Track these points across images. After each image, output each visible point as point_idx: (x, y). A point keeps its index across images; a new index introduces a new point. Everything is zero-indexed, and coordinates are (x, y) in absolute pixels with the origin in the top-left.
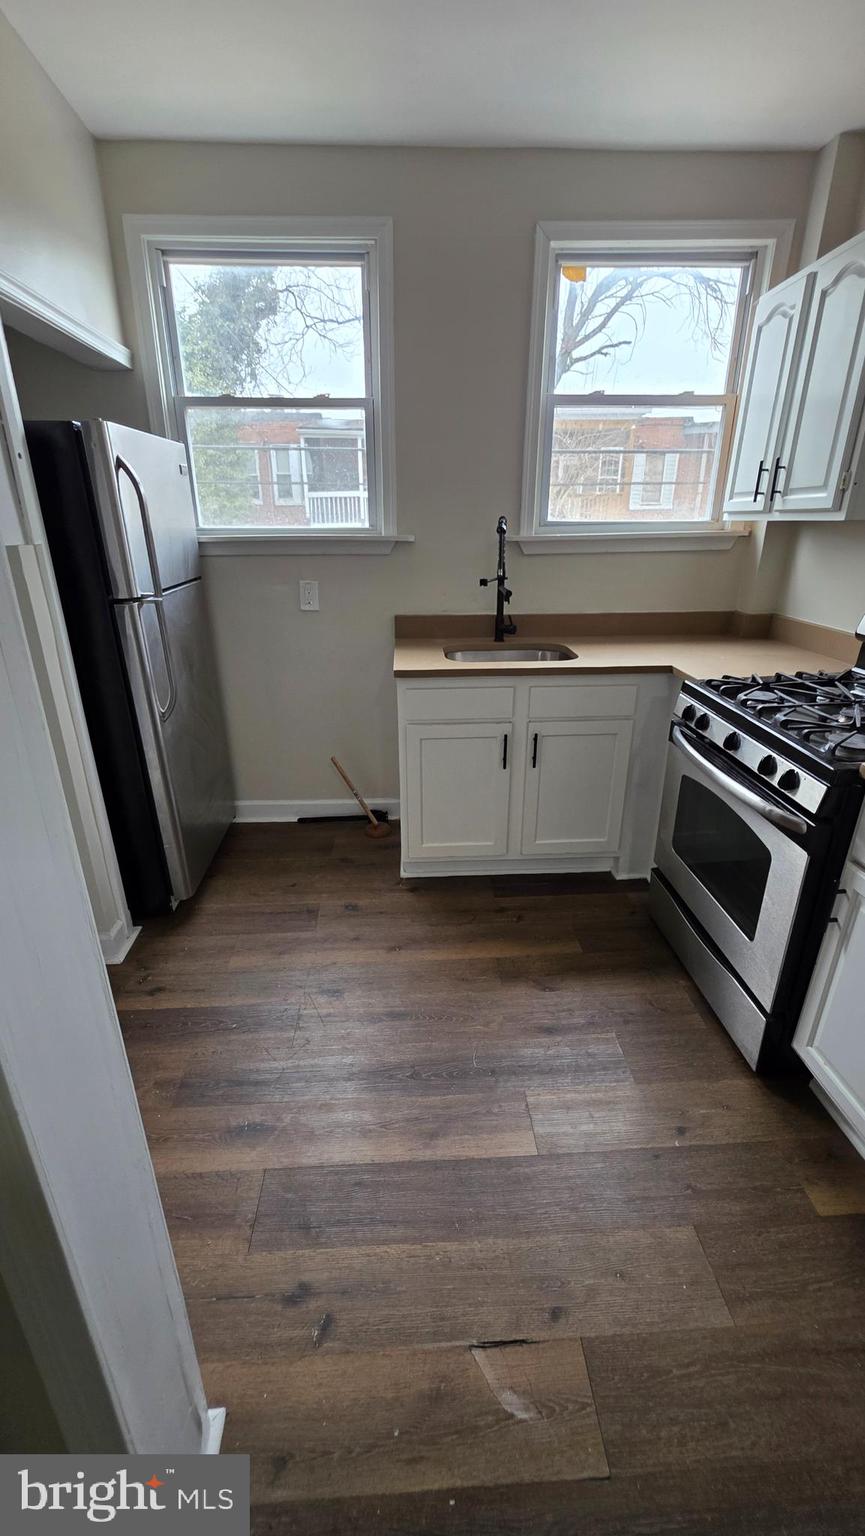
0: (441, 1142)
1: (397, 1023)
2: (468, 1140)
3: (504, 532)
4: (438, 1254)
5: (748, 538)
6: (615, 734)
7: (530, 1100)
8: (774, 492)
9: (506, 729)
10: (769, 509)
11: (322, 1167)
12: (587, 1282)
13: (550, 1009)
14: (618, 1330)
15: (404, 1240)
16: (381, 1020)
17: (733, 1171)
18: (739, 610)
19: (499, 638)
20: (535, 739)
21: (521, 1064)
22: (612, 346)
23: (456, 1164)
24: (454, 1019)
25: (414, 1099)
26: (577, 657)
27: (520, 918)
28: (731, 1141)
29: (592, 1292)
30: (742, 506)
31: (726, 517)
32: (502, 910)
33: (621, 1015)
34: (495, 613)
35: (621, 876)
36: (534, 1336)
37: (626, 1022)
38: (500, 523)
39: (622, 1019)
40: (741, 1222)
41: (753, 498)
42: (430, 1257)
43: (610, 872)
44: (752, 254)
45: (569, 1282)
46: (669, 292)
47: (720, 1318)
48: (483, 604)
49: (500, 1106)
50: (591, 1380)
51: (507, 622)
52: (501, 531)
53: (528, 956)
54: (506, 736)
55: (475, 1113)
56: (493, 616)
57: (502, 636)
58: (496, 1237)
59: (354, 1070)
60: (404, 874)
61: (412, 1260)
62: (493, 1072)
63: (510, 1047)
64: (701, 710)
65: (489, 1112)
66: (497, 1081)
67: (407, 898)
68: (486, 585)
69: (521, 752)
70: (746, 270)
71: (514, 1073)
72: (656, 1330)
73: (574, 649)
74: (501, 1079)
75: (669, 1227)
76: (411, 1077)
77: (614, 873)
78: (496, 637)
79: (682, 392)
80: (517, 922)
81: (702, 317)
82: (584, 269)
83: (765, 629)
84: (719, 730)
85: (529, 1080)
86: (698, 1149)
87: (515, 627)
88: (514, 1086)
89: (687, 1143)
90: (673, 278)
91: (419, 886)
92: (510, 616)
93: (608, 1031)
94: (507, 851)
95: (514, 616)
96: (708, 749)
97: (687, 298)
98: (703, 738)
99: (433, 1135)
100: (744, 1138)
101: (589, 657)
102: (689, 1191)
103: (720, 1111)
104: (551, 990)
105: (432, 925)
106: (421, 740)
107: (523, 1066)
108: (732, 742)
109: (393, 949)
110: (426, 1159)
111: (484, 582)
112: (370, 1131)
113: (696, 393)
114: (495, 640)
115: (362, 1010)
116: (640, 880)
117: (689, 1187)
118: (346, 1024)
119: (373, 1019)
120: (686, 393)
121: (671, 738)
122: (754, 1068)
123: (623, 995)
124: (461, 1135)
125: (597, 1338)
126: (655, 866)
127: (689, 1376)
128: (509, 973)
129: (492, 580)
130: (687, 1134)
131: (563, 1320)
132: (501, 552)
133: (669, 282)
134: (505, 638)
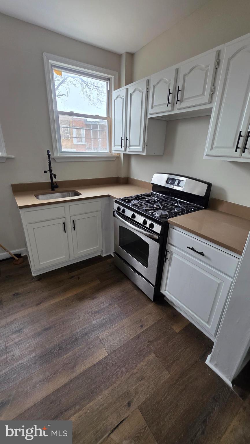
0: (77, 368)
1: (48, 332)
2: (86, 362)
3: (50, 155)
4: (88, 410)
5: (118, 157)
6: (97, 216)
7: (100, 337)
8: (126, 146)
9: (63, 220)
10: (125, 150)
11: (35, 404)
12: (134, 387)
13: (97, 305)
14: (146, 397)
15: (76, 412)
16: (42, 333)
17: (157, 331)
18: (119, 176)
19: (53, 189)
20: (74, 221)
21: (94, 327)
22: (61, 95)
23: (84, 373)
24: (68, 321)
25: (63, 357)
26: (81, 194)
27: (79, 278)
28: (154, 323)
29: (136, 390)
30: (117, 149)
31: (113, 152)
32: (72, 277)
33: (117, 298)
34: (50, 181)
35: (104, 256)
36: (126, 416)
37: (119, 300)
38: (48, 152)
39: (117, 299)
40: (163, 345)
41: (121, 147)
42: (86, 412)
43: (100, 255)
44: (108, 79)
45: (129, 391)
46: (75, 82)
47: (167, 375)
48: (46, 179)
49: (92, 345)
50: (144, 418)
51: (55, 184)
52: (49, 155)
53: (85, 290)
54: (64, 222)
55: (85, 351)
56: (49, 182)
57: (54, 189)
58: (105, 390)
59: (37, 358)
60: (34, 275)
61: (80, 418)
62: (86, 334)
63: (89, 323)
64: (122, 208)
65: (89, 348)
66: (88, 336)
67: (37, 284)
68: (46, 173)
69: (69, 226)
70: (107, 83)
71: (93, 331)
72: (155, 389)
73: (79, 191)
74: (90, 335)
75: (148, 356)
76: (59, 349)
77: (101, 255)
78: (52, 189)
79: (96, 115)
80: (78, 279)
81: (85, 91)
82: (61, 72)
83: (127, 181)
84: (129, 213)
85: (98, 331)
86: (148, 329)
87: (58, 186)
88: (94, 335)
89: (144, 329)
90: (75, 79)
91: (41, 277)
92: (56, 182)
93: (115, 305)
94: (70, 258)
95: (57, 182)
96: (126, 218)
97: (80, 85)
98: (124, 215)
99: (74, 367)
100: (156, 320)
101: (85, 194)
102: (149, 343)
103: (148, 315)
104: (95, 298)
105: (49, 291)
106: (34, 229)
107: (95, 327)
108: (133, 216)
109: (38, 304)
110: (74, 377)
111: (45, 172)
112: (50, 378)
113: (100, 116)
114: (52, 190)
115: (33, 333)
116: (109, 255)
117: (149, 341)
118: (28, 341)
119: (38, 334)
120: (97, 115)
121: (114, 216)
122: (153, 300)
123: (115, 292)
124: (83, 361)
125: (142, 404)
126: (115, 251)
127: (166, 398)
128: (81, 298)
129: (48, 171)
130: (143, 326)
131: (132, 405)
132: (50, 162)
133: (74, 80)
134: (55, 189)
